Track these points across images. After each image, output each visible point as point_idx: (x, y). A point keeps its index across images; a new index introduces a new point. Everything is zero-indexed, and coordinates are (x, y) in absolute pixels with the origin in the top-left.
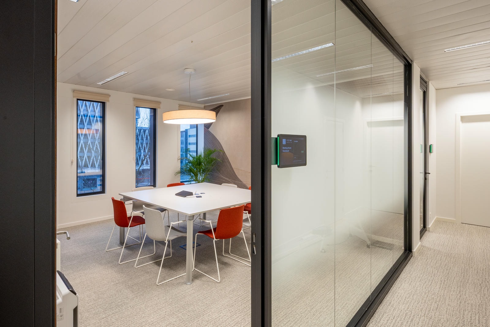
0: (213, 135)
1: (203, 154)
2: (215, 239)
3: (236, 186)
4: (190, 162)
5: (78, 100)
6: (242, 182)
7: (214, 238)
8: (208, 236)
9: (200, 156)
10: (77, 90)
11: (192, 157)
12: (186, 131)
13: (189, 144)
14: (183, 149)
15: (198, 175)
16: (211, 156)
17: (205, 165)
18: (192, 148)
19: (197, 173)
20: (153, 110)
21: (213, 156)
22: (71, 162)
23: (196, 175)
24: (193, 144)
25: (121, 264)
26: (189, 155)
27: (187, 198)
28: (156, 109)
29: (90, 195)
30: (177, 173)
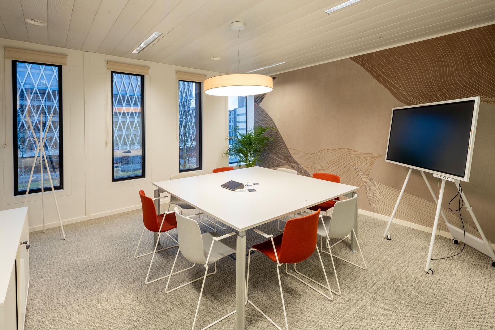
0: (264, 111)
1: (253, 132)
2: (279, 265)
3: (296, 172)
4: (239, 142)
5: (112, 72)
6: (300, 165)
7: (276, 262)
8: (268, 256)
9: (251, 134)
10: (110, 62)
11: (241, 135)
12: (235, 111)
13: (238, 123)
14: (232, 127)
15: (248, 156)
16: (262, 135)
17: (256, 144)
18: (242, 126)
19: (247, 154)
20: (198, 84)
21: (265, 135)
22: (105, 144)
23: (246, 156)
24: (242, 122)
25: (148, 284)
26: (237, 133)
27: (236, 192)
28: (201, 82)
29: (128, 180)
30: (226, 154)
